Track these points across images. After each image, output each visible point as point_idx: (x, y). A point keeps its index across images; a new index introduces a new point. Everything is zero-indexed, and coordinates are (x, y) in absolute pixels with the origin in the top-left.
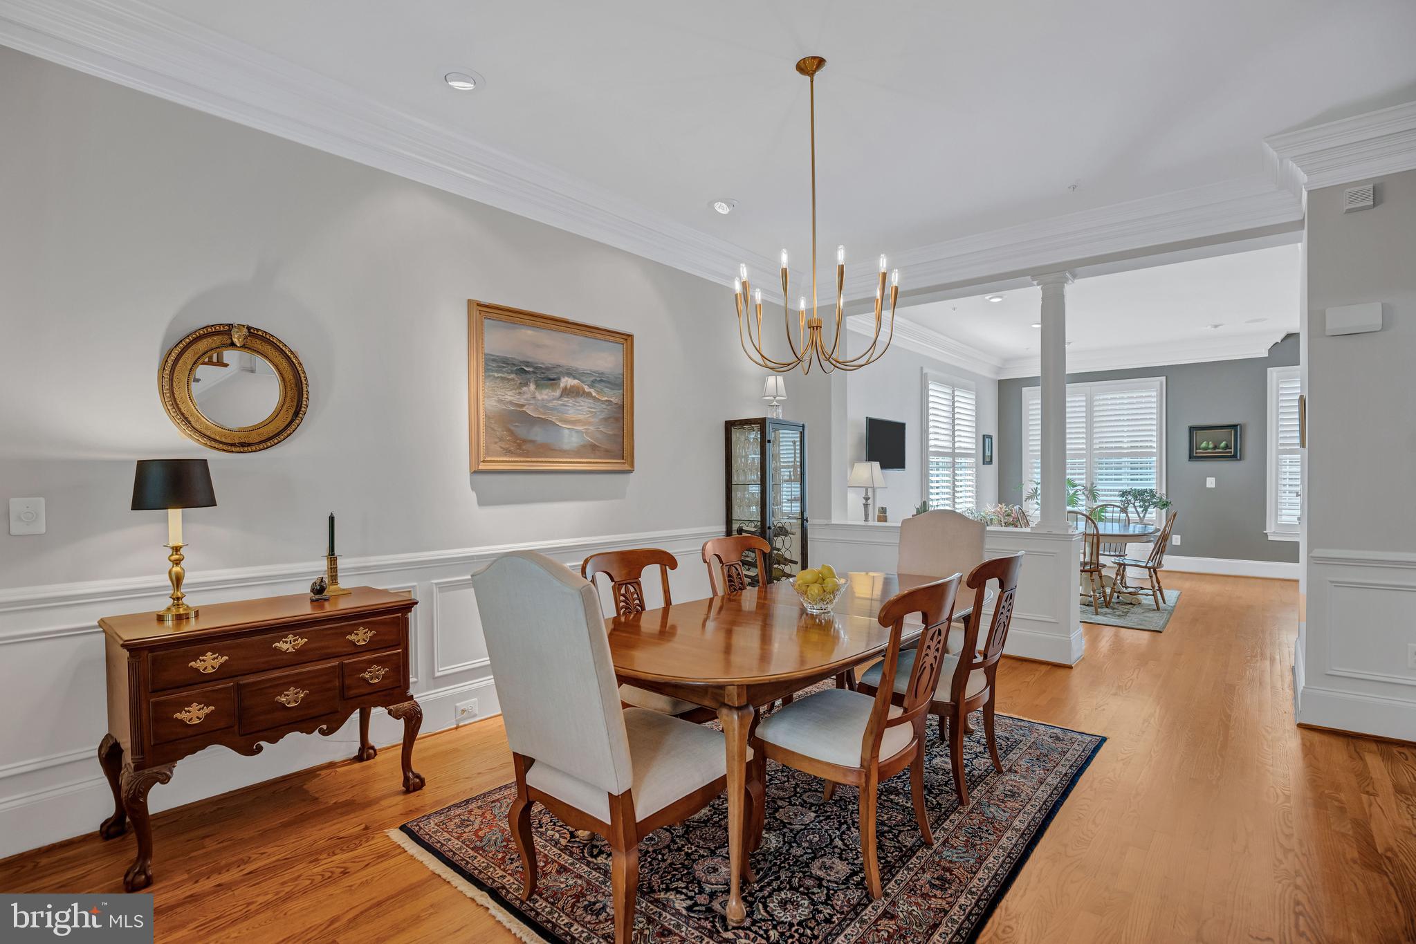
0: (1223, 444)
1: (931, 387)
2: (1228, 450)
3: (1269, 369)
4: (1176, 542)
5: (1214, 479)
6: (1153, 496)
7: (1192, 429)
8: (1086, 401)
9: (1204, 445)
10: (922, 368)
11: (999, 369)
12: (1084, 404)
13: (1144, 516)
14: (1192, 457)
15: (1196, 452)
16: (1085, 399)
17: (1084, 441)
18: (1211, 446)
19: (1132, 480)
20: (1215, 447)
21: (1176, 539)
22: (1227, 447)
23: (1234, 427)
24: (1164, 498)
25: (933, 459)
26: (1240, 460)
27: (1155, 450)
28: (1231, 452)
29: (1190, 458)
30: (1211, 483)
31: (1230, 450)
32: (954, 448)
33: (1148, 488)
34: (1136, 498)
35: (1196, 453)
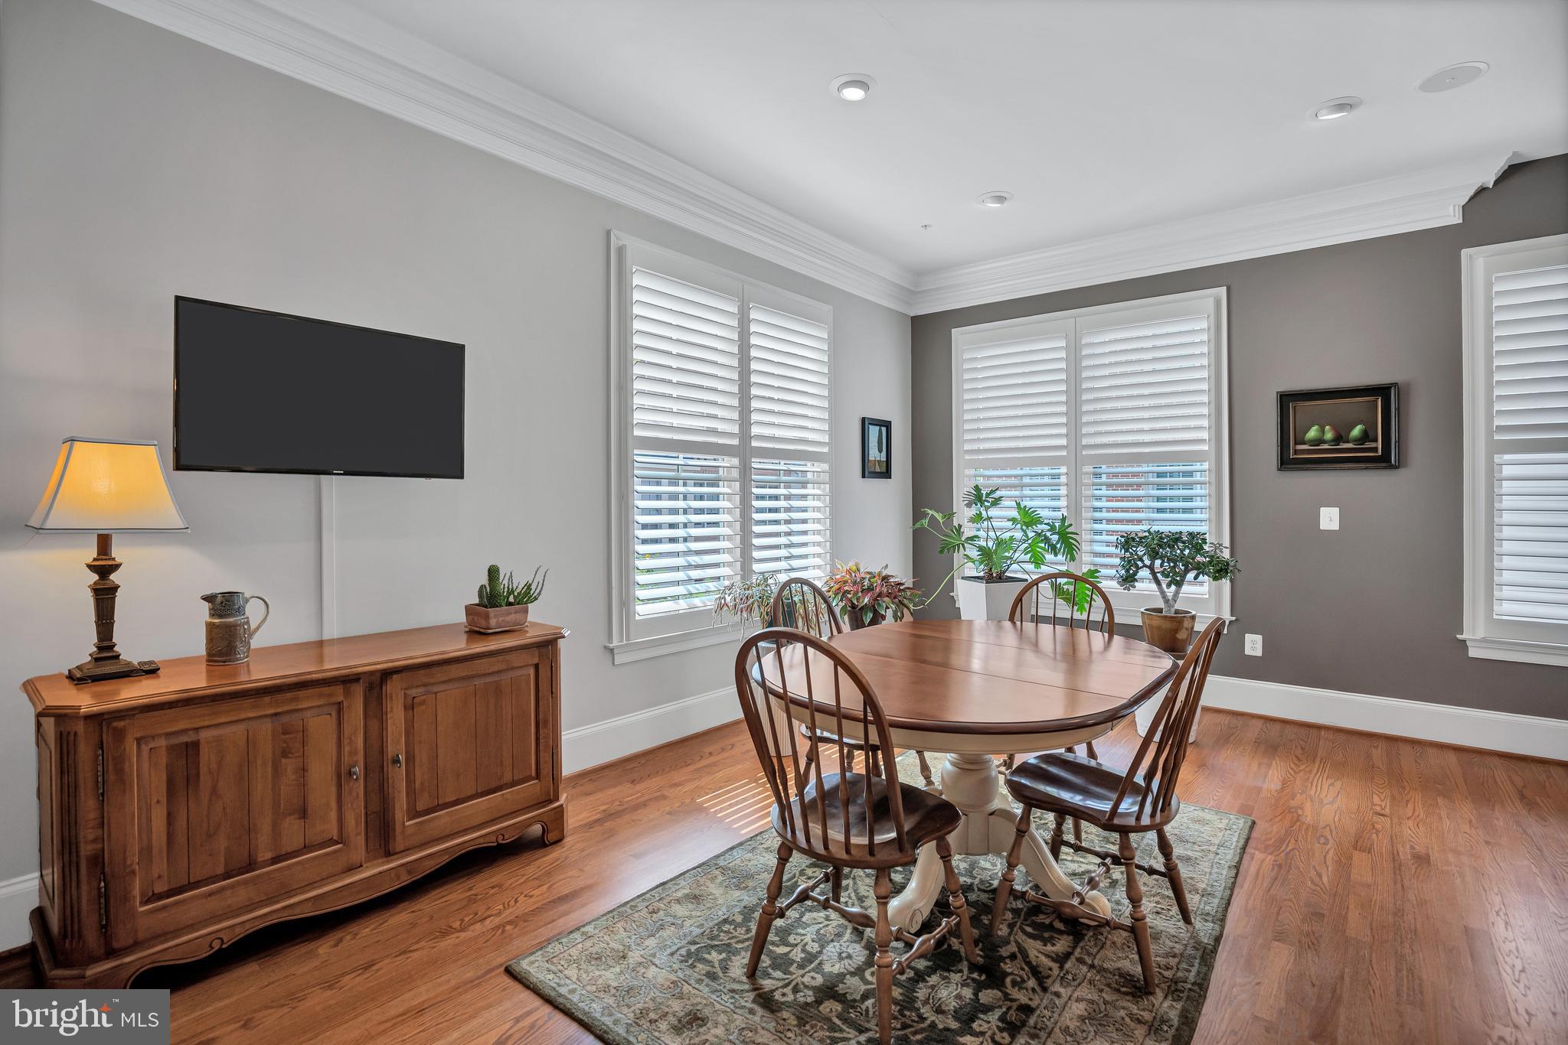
0: (1356, 431)
1: (637, 280)
2: (1368, 445)
3: (1465, 252)
4: (1253, 649)
5: (1336, 510)
6: (1198, 549)
7: (1286, 399)
8: (1067, 348)
9: (1313, 433)
10: (608, 233)
11: (910, 294)
12: (1063, 355)
13: (1177, 594)
14: (1287, 462)
15: (1294, 450)
16: (1063, 344)
17: (1064, 431)
18: (1329, 435)
19: (1160, 510)
20: (1339, 439)
21: (1254, 642)
22: (1366, 437)
23: (1382, 391)
24: (1226, 554)
25: (640, 456)
26: (1396, 467)
27: (1206, 448)
28: (1375, 450)
29: (1282, 463)
30: (1329, 519)
31: (1373, 445)
32: (745, 435)
33: (1185, 529)
34: (1154, 555)
35: (1296, 452)
